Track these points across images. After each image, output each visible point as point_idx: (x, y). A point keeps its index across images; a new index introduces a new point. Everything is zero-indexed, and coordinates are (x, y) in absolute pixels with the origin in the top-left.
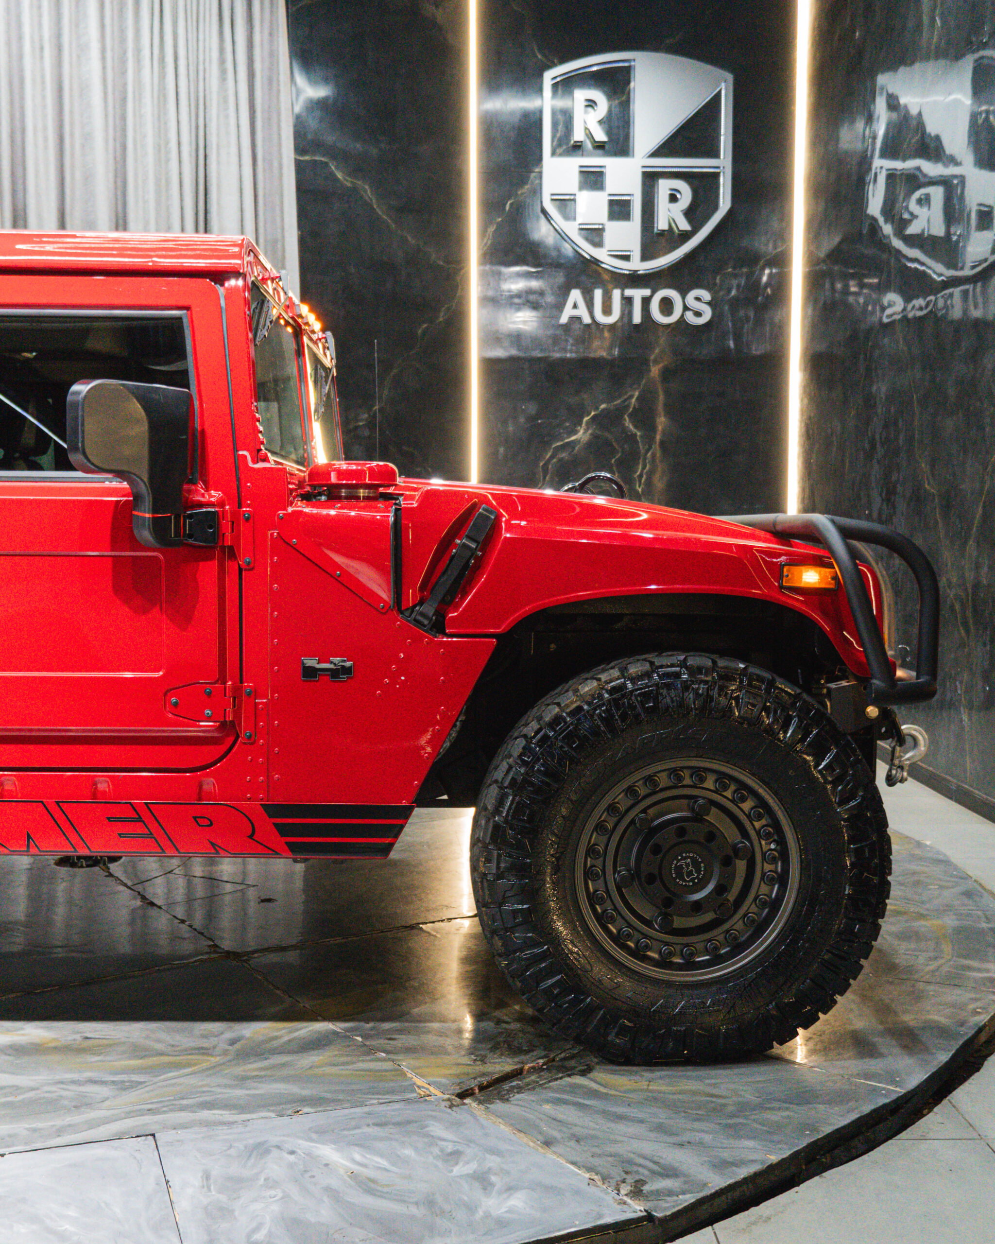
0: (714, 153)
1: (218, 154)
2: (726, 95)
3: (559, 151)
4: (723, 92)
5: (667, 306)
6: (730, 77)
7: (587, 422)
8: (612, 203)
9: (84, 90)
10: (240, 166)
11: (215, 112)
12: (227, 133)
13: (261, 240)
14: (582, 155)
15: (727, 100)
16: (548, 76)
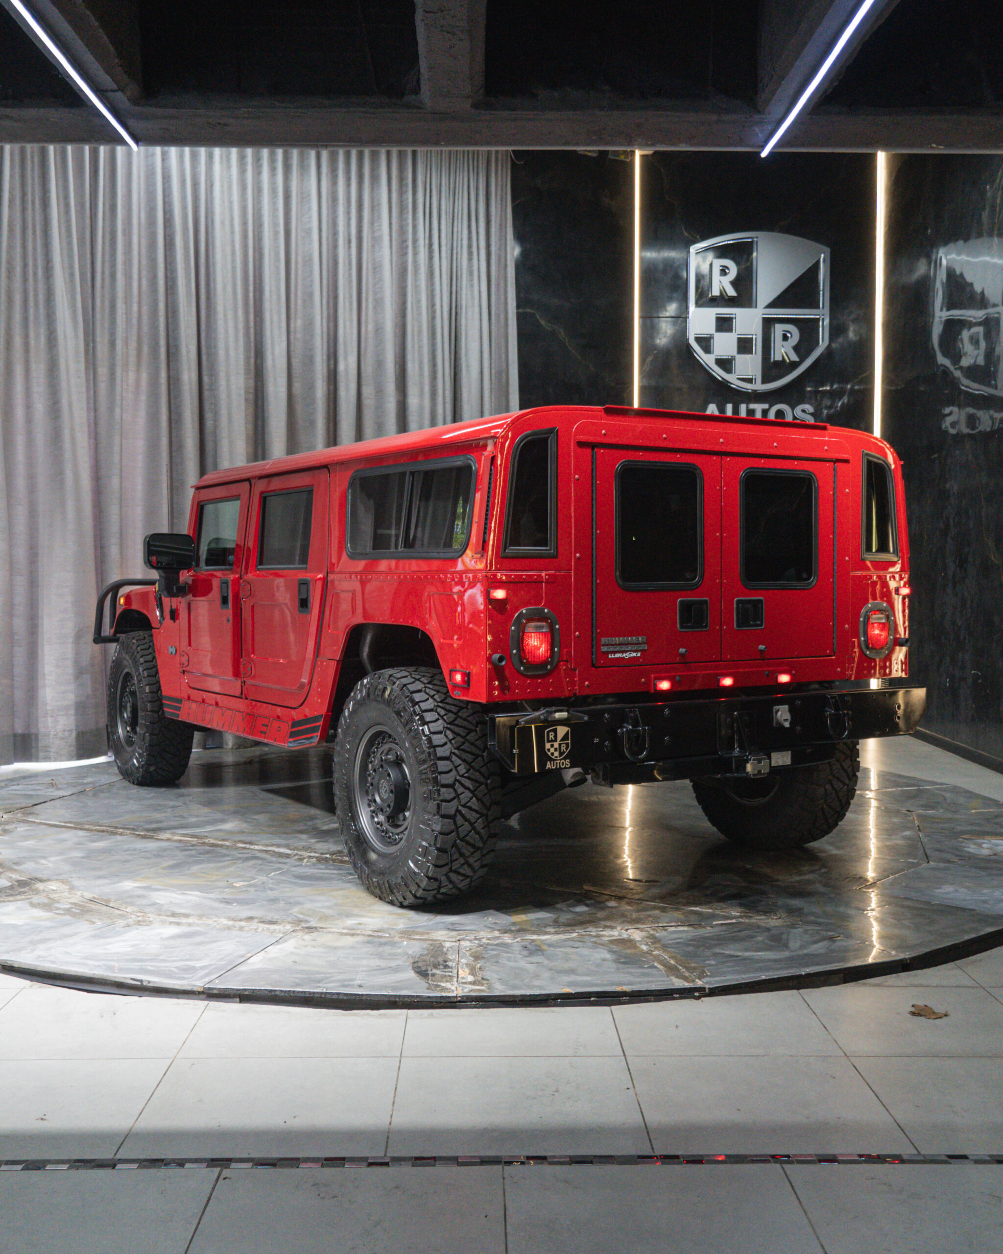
2: (824, 261)
3: (700, 302)
4: (822, 259)
6: (828, 250)
8: (740, 341)
9: (377, 268)
10: (481, 320)
11: (465, 283)
12: (473, 297)
13: (493, 373)
14: (718, 306)
15: (825, 267)
16: (693, 249)
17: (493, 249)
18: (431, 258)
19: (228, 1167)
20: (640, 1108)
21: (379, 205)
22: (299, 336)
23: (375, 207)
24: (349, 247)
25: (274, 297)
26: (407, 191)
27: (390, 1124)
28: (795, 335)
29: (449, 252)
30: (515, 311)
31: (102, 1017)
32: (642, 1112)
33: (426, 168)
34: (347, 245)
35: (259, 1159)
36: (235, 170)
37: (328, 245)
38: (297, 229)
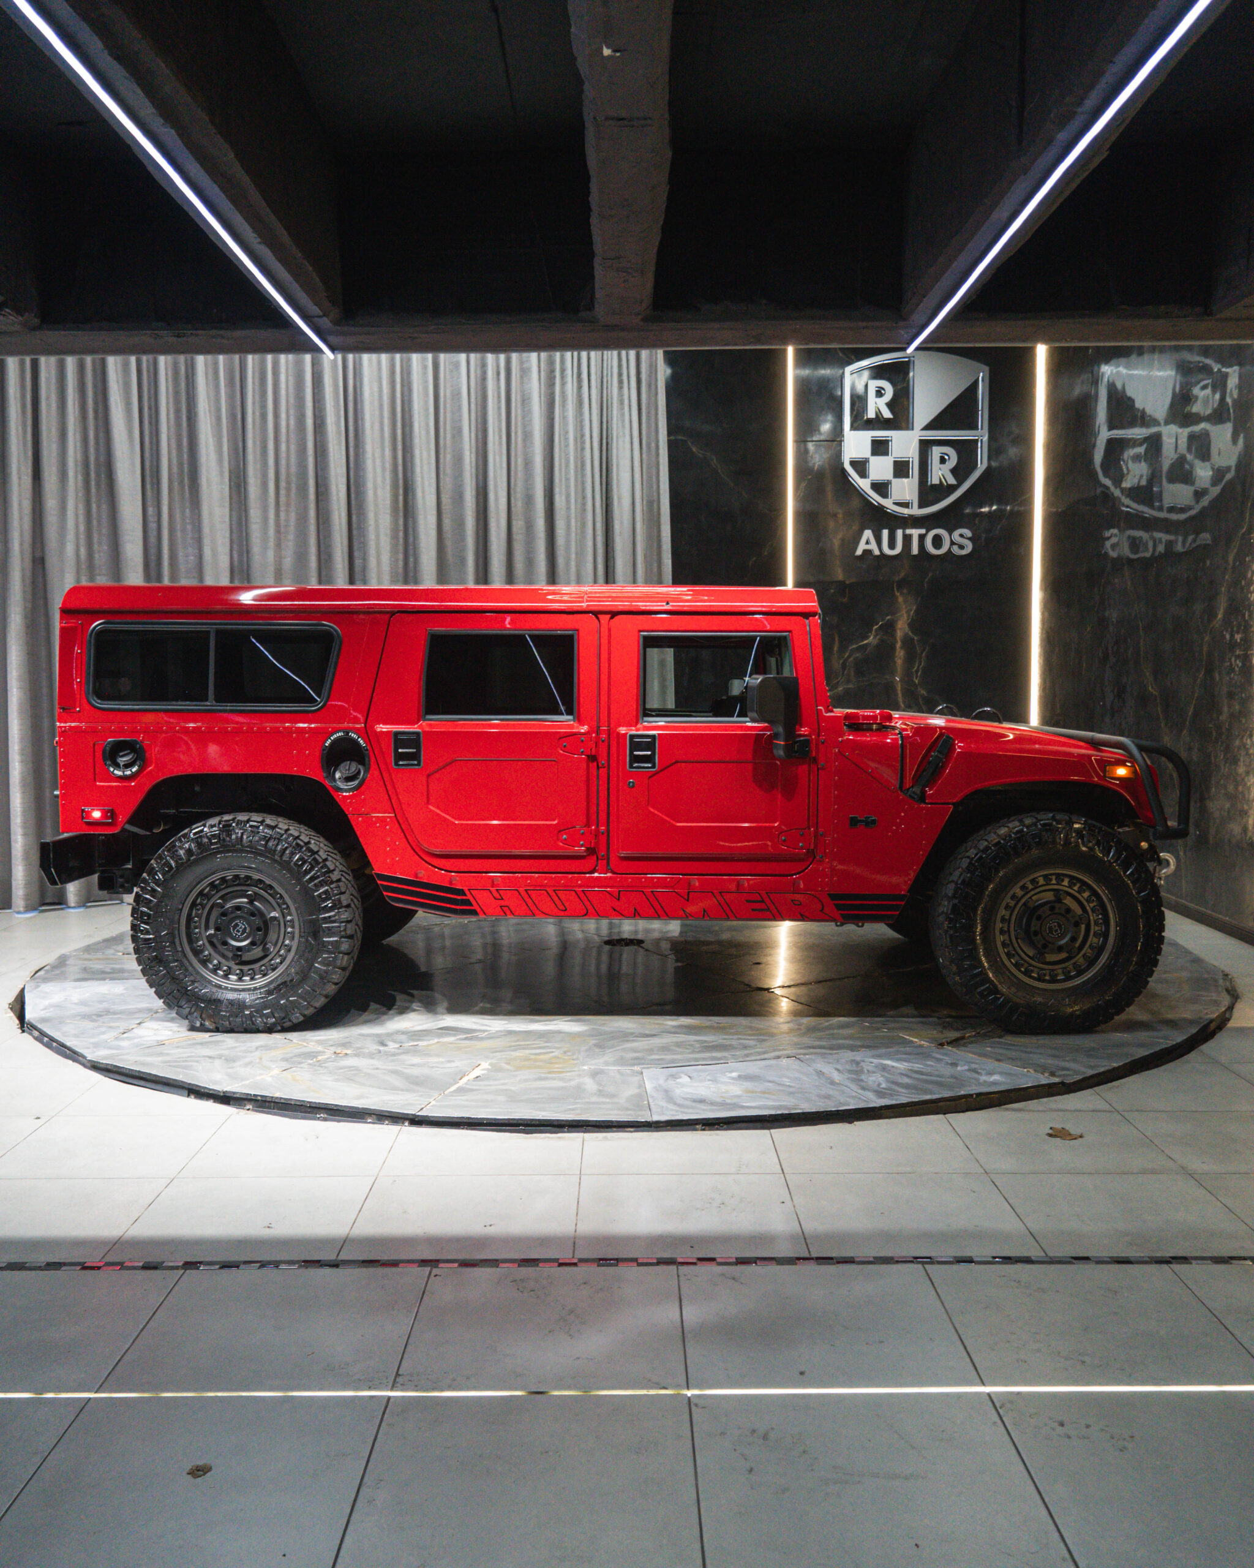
0: (973, 426)
1: (617, 441)
2: (983, 380)
3: (855, 425)
4: (980, 379)
5: (937, 541)
6: (986, 370)
7: (876, 630)
8: (896, 464)
9: (525, 400)
10: (632, 450)
11: (615, 412)
12: (623, 426)
13: (645, 503)
14: (873, 429)
15: (983, 386)
16: (848, 370)
17: (644, 376)
18: (580, 387)
19: (437, 1267)
20: (798, 1217)
24: (498, 380)
25: (423, 432)
27: (576, 1232)
28: (953, 460)
29: (599, 380)
30: (666, 438)
31: (307, 1140)
32: (799, 1221)
35: (464, 1260)
38: (445, 364)
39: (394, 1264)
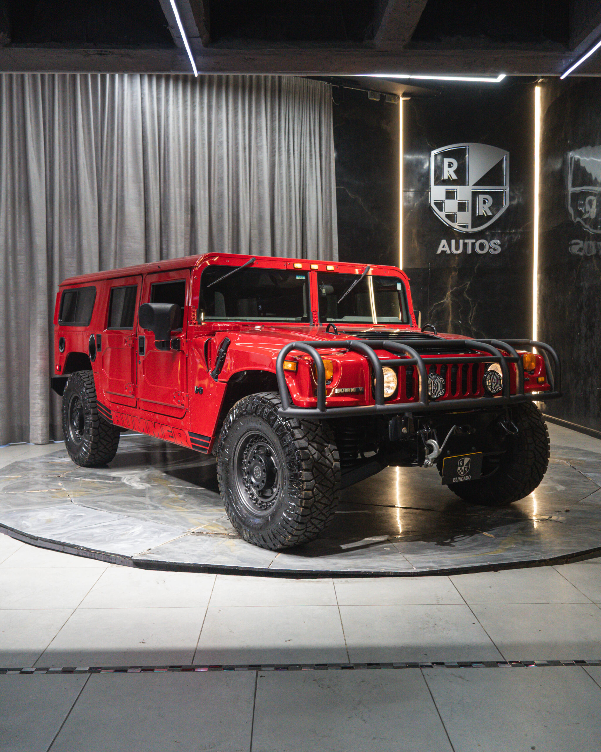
0: (501, 184)
1: (309, 187)
2: (506, 160)
3: (437, 183)
4: (504, 158)
6: (508, 153)
7: (448, 295)
8: (459, 204)
9: (259, 164)
10: (317, 192)
11: (308, 171)
12: (312, 179)
13: (324, 222)
14: (446, 185)
15: (506, 162)
16: (434, 152)
17: (323, 154)
18: (289, 157)
19: (261, 670)
20: (487, 634)
21: (261, 128)
22: (216, 202)
23: (259, 129)
24: (245, 152)
25: (202, 181)
26: (275, 120)
27: (346, 644)
28: (490, 201)
29: (299, 154)
30: (335, 188)
31: (158, 583)
32: (489, 636)
33: (286, 107)
34: (243, 150)
35: (277, 665)
36: (181, 109)
37: (232, 150)
38: (215, 142)
39: (231, 668)
